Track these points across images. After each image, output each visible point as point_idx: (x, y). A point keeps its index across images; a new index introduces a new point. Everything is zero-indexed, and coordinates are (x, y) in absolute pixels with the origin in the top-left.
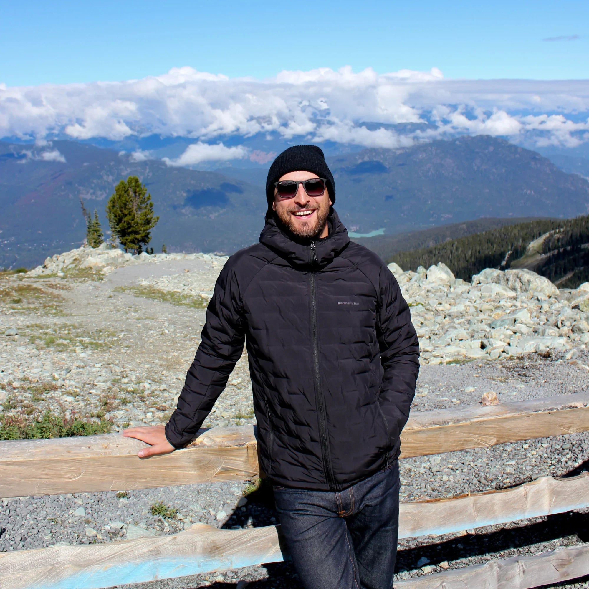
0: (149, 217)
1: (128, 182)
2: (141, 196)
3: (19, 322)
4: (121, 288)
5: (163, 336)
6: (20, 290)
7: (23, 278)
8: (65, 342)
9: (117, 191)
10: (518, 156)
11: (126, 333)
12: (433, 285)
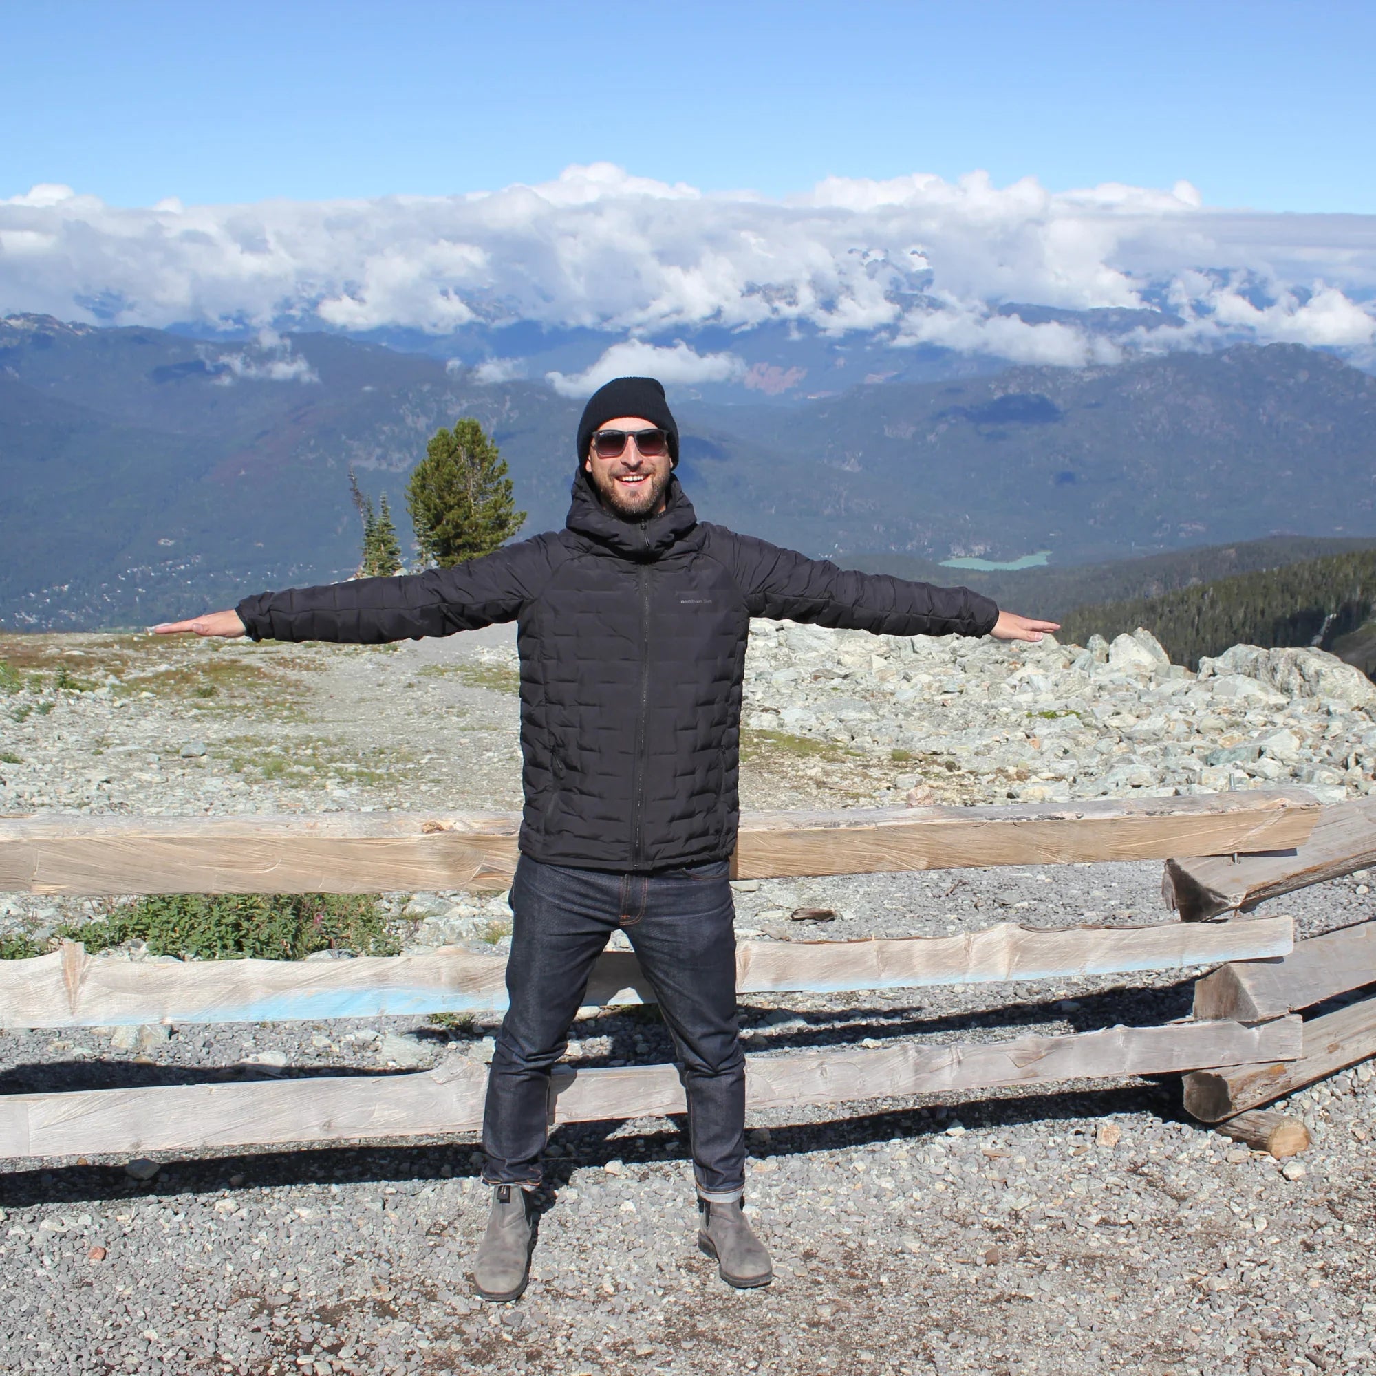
0: (502, 511)
1: (456, 432)
2: (486, 464)
3: (210, 733)
4: (435, 667)
5: (512, 763)
6: (213, 669)
7: (221, 645)
8: (306, 770)
9: (432, 451)
10: (1363, 395)
11: (435, 756)
12: (1115, 676)
